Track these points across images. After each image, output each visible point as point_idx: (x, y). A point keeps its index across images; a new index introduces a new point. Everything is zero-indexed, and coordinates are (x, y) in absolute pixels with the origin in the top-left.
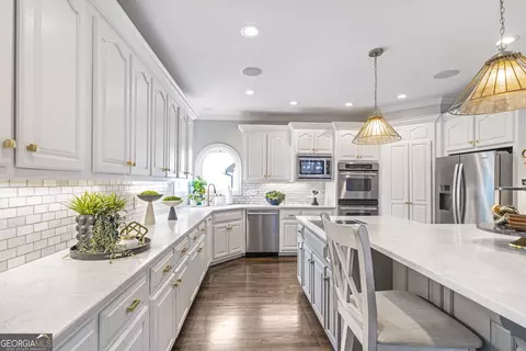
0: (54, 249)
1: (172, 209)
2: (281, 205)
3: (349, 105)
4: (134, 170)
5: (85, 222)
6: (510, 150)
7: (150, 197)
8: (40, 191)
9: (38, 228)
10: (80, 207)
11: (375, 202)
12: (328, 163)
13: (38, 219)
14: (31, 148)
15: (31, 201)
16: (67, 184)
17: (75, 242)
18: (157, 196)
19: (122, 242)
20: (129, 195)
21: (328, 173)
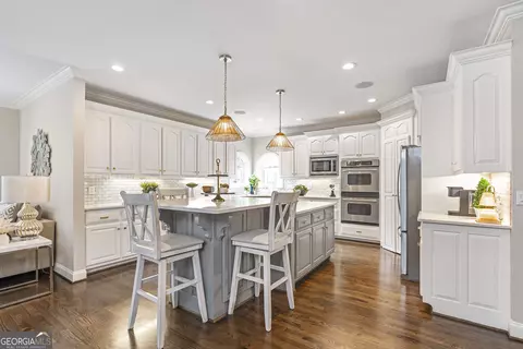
2: (306, 196)
11: (376, 195)
12: (334, 162)
21: (334, 170)
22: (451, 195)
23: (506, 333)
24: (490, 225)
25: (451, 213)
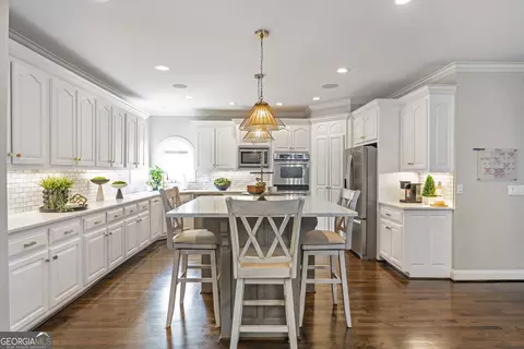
0: (31, 208)
1: (119, 191)
2: (228, 190)
3: (280, 104)
4: (80, 163)
5: (47, 193)
6: (375, 145)
7: (100, 181)
8: (23, 175)
9: (21, 195)
10: (45, 184)
11: (306, 187)
12: (266, 154)
13: (21, 190)
14: (19, 156)
15: (18, 181)
16: (37, 171)
17: (43, 205)
18: (105, 181)
19: (68, 204)
20: (84, 180)
21: (266, 162)
22: (402, 187)
23: (450, 279)
24: (441, 208)
25: (401, 201)
